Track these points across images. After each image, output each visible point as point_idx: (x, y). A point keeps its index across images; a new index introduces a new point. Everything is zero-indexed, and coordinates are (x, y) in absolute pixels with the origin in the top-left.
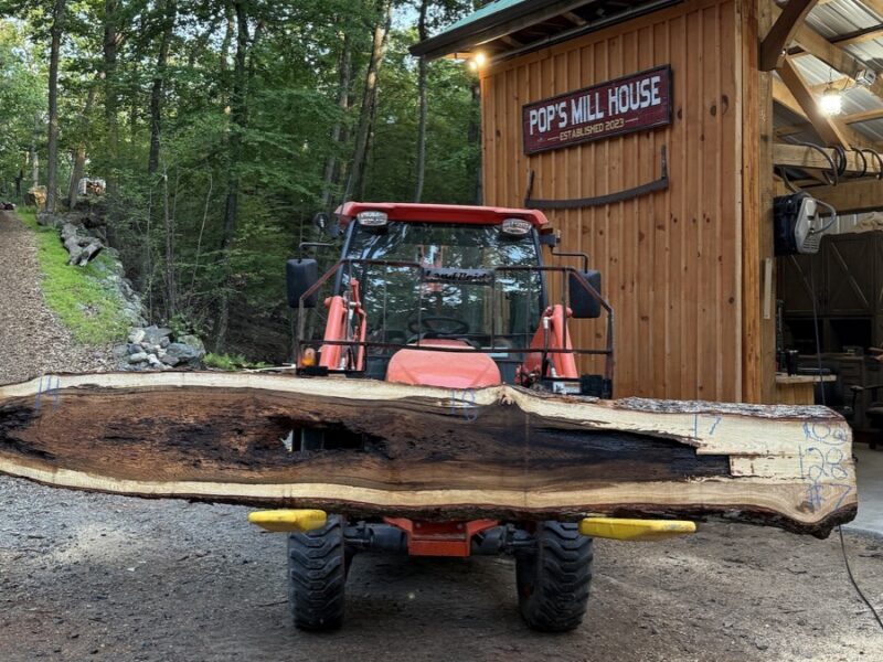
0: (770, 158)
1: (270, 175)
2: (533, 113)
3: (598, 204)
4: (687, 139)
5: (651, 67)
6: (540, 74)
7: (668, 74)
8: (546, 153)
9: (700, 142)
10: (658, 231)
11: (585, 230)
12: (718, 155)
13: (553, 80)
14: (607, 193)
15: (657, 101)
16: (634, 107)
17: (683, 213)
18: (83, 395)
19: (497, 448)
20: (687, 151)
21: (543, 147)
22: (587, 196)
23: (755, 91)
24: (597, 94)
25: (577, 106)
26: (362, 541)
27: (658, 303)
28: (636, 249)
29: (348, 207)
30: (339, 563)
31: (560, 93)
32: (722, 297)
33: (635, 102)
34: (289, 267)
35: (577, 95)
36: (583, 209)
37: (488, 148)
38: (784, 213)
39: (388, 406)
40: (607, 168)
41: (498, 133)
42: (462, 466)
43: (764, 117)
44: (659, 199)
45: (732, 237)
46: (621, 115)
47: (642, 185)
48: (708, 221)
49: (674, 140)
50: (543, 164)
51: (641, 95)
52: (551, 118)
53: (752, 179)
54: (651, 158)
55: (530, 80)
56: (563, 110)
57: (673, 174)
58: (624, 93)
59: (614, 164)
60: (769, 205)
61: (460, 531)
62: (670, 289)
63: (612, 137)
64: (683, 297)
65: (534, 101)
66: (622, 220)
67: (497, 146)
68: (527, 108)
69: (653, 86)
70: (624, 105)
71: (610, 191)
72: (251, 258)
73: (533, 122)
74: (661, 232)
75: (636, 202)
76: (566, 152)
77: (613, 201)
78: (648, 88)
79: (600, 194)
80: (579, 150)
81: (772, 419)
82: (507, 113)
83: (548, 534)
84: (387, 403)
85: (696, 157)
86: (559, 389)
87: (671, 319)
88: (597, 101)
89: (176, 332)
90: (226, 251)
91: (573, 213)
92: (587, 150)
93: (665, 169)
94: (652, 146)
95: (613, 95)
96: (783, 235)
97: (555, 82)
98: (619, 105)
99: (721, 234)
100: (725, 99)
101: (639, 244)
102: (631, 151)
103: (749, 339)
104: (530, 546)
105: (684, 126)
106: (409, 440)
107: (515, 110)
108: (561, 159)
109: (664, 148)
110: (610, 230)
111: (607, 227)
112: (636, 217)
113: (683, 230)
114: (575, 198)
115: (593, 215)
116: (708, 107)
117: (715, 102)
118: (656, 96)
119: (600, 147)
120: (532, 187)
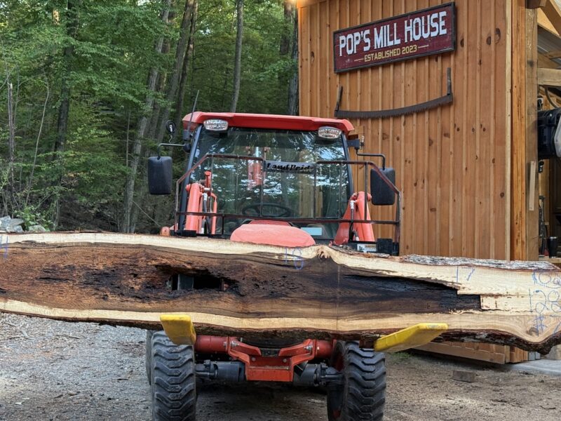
0: (535, 79)
1: (101, 83)
2: (342, 38)
3: (395, 115)
4: (468, 63)
5: (440, 4)
6: (348, 6)
7: (454, 11)
8: (352, 72)
9: (478, 66)
10: (443, 137)
11: (385, 137)
12: (493, 77)
13: (359, 12)
14: (403, 106)
15: (444, 32)
16: (426, 36)
17: (465, 123)
18: (25, 248)
19: (317, 289)
20: (468, 73)
21: (350, 66)
22: (387, 108)
23: (522, 25)
24: (395, 24)
25: (379, 34)
26: (208, 374)
27: (444, 198)
28: (426, 153)
29: (196, 116)
30: (192, 388)
31: (365, 22)
32: (495, 192)
33: (426, 32)
34: (150, 162)
35: (379, 24)
36: (383, 119)
37: (304, 66)
38: (544, 125)
39: (241, 259)
40: (403, 85)
41: (312, 54)
42: (292, 301)
43: (531, 45)
44: (445, 112)
45: (504, 143)
46: (415, 42)
47: (431, 99)
48: (484, 130)
49: (458, 63)
50: (350, 81)
51: (431, 26)
52: (357, 43)
53: (520, 96)
54: (439, 79)
55: (340, 11)
56: (367, 36)
57: (456, 92)
58: (417, 24)
59: (409, 82)
60: (534, 118)
61: (285, 364)
62: (454, 185)
63: (407, 60)
64: (464, 192)
65: (344, 28)
66: (415, 128)
67: (312, 65)
68: (337, 34)
69: (441, 20)
70: (417, 34)
71: (405, 105)
72: (82, 160)
73: (342, 46)
74: (447, 138)
75: (427, 113)
76: (370, 71)
77: (408, 113)
78: (436, 20)
79: (397, 107)
80: (380, 69)
81: (511, 270)
82: (320, 38)
83: (352, 368)
84: (239, 257)
85: (474, 78)
86: (361, 249)
87: (454, 211)
88: (395, 30)
89: (27, 222)
90: (59, 152)
91: (375, 122)
92: (386, 70)
93: (450, 87)
94: (440, 69)
95: (408, 25)
96: (546, 143)
97: (360, 13)
98: (413, 33)
99: (495, 139)
100: (498, 31)
101: (429, 148)
102: (422, 71)
103: (516, 226)
104: (338, 379)
105: (465, 53)
106: (255, 282)
107: (328, 36)
108: (365, 77)
109: (450, 69)
110: (405, 137)
111: (403, 134)
112: (427, 125)
113: (464, 138)
114: (377, 110)
115: (391, 124)
116: (485, 37)
117: (490, 33)
118: (443, 28)
119: (398, 68)
120: (340, 100)
